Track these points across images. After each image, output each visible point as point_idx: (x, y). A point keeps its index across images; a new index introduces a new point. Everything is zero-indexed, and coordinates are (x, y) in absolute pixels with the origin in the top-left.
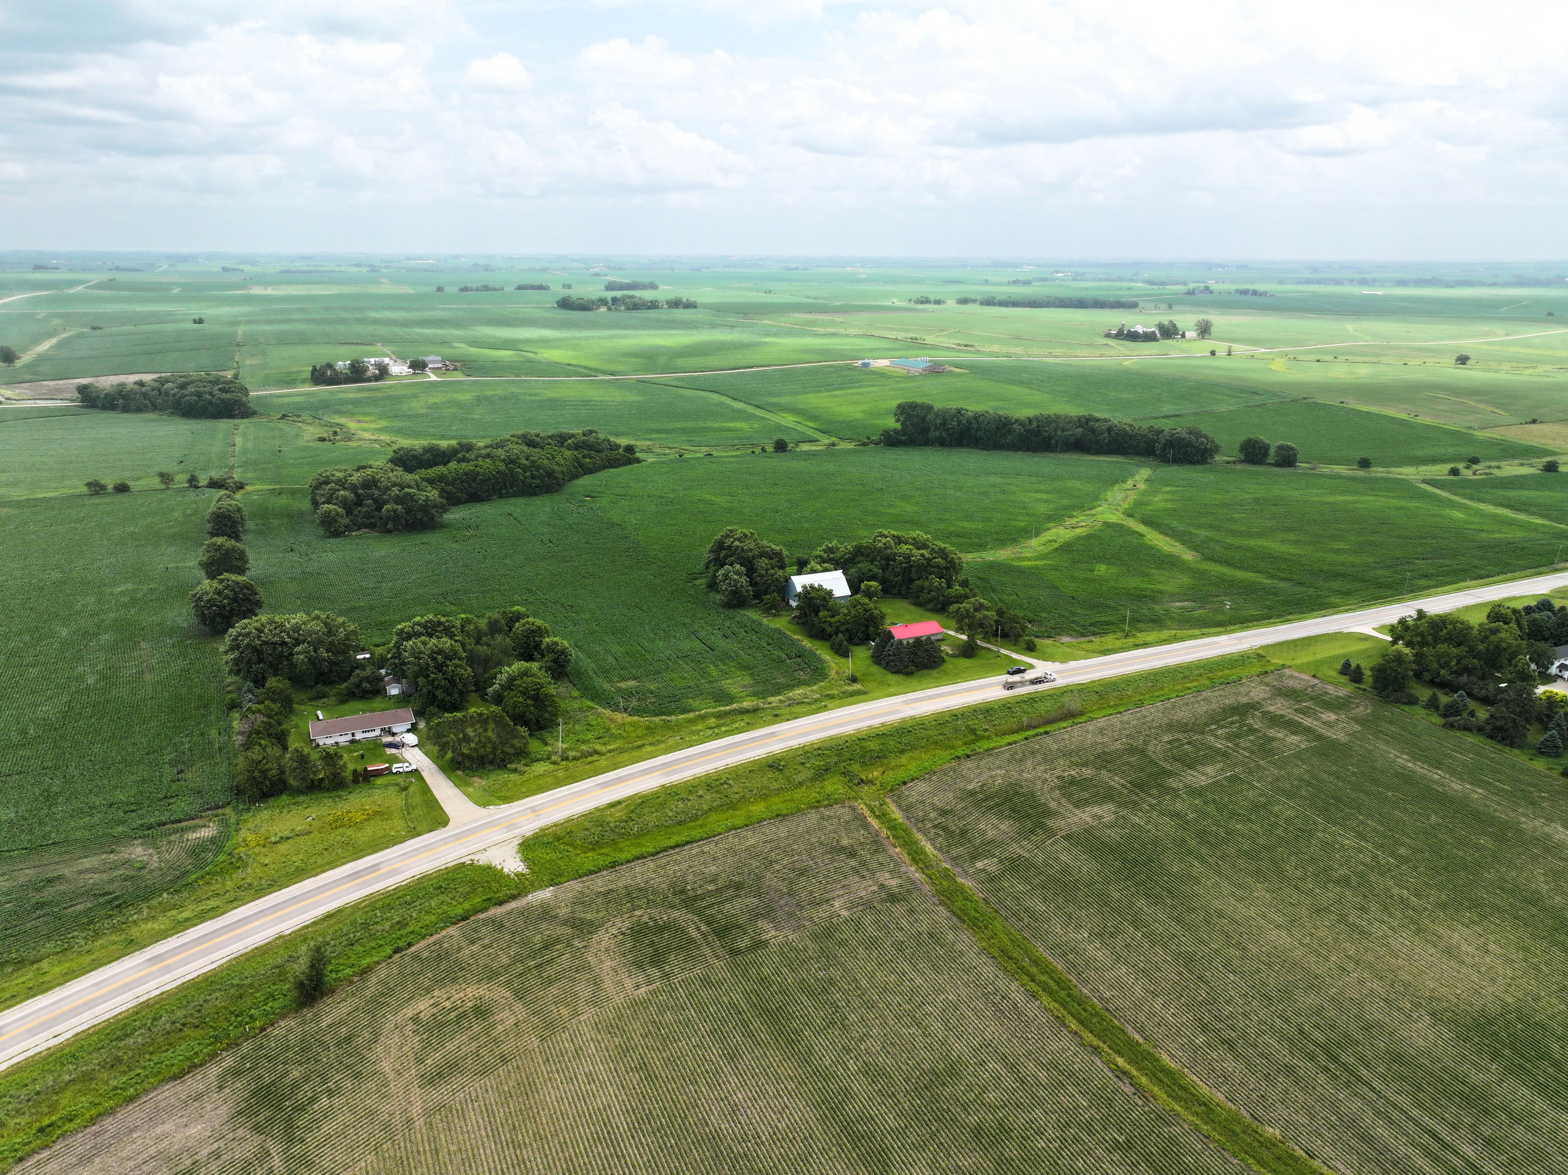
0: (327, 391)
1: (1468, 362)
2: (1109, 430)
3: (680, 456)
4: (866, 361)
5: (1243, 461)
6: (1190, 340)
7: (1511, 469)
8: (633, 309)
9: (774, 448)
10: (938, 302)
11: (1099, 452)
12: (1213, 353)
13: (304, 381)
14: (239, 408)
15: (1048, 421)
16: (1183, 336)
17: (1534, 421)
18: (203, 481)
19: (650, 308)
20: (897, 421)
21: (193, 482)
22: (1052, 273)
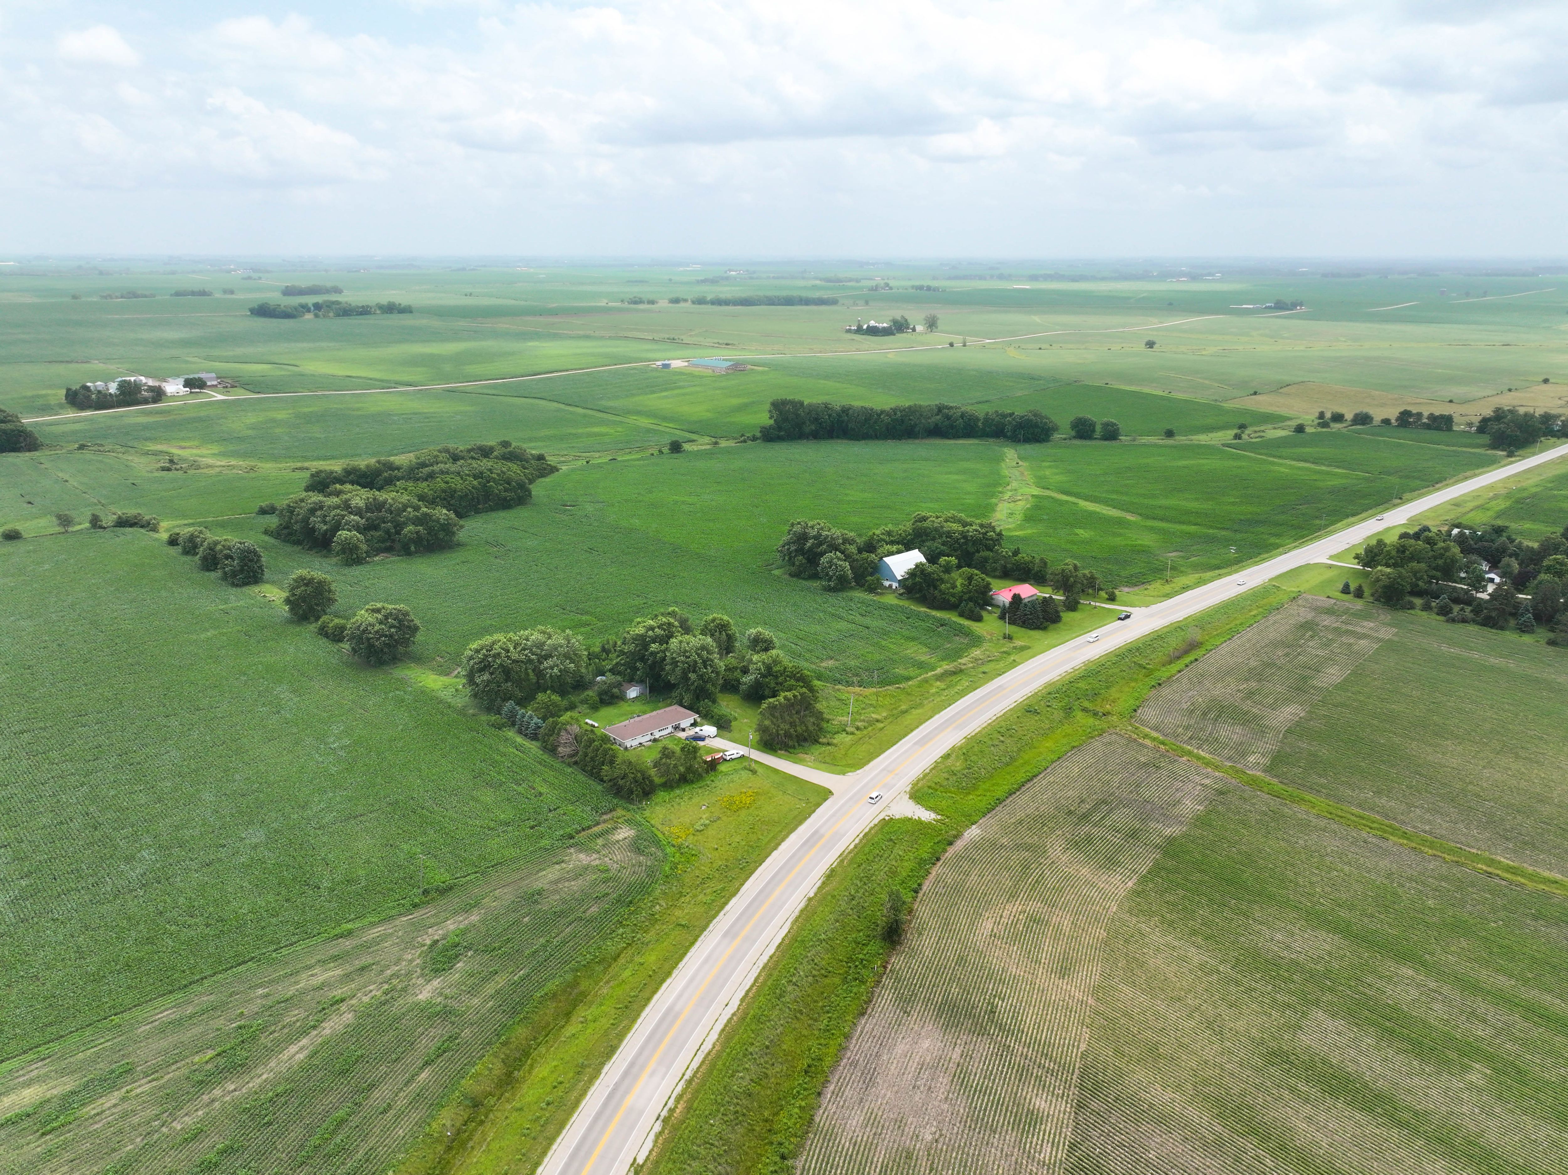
0: (105, 416)
1: (1155, 346)
2: (963, 416)
3: (587, 462)
4: (667, 362)
5: (1075, 437)
6: (920, 334)
7: (1274, 433)
8: (343, 315)
9: (670, 449)
10: (652, 302)
11: (956, 436)
12: (951, 345)
13: (61, 406)
14: (25, 439)
15: (911, 411)
16: (914, 330)
17: (1255, 393)
18: (108, 519)
19: (361, 314)
20: (771, 418)
21: (95, 522)
22: (726, 272)
